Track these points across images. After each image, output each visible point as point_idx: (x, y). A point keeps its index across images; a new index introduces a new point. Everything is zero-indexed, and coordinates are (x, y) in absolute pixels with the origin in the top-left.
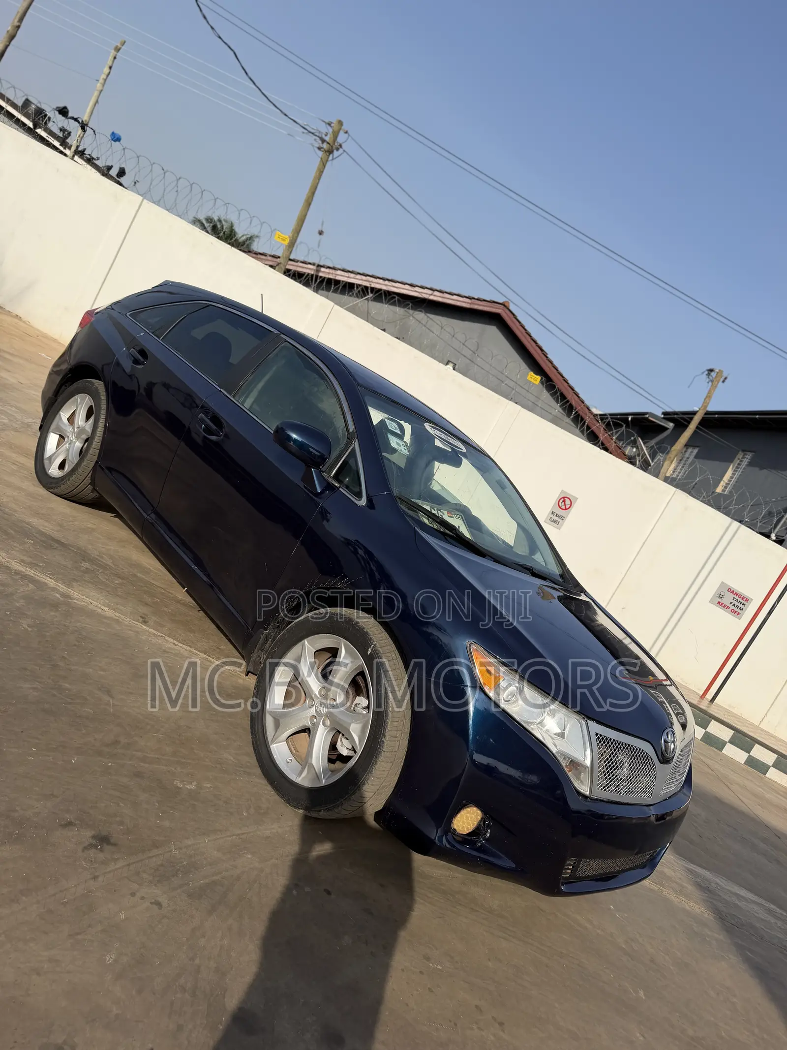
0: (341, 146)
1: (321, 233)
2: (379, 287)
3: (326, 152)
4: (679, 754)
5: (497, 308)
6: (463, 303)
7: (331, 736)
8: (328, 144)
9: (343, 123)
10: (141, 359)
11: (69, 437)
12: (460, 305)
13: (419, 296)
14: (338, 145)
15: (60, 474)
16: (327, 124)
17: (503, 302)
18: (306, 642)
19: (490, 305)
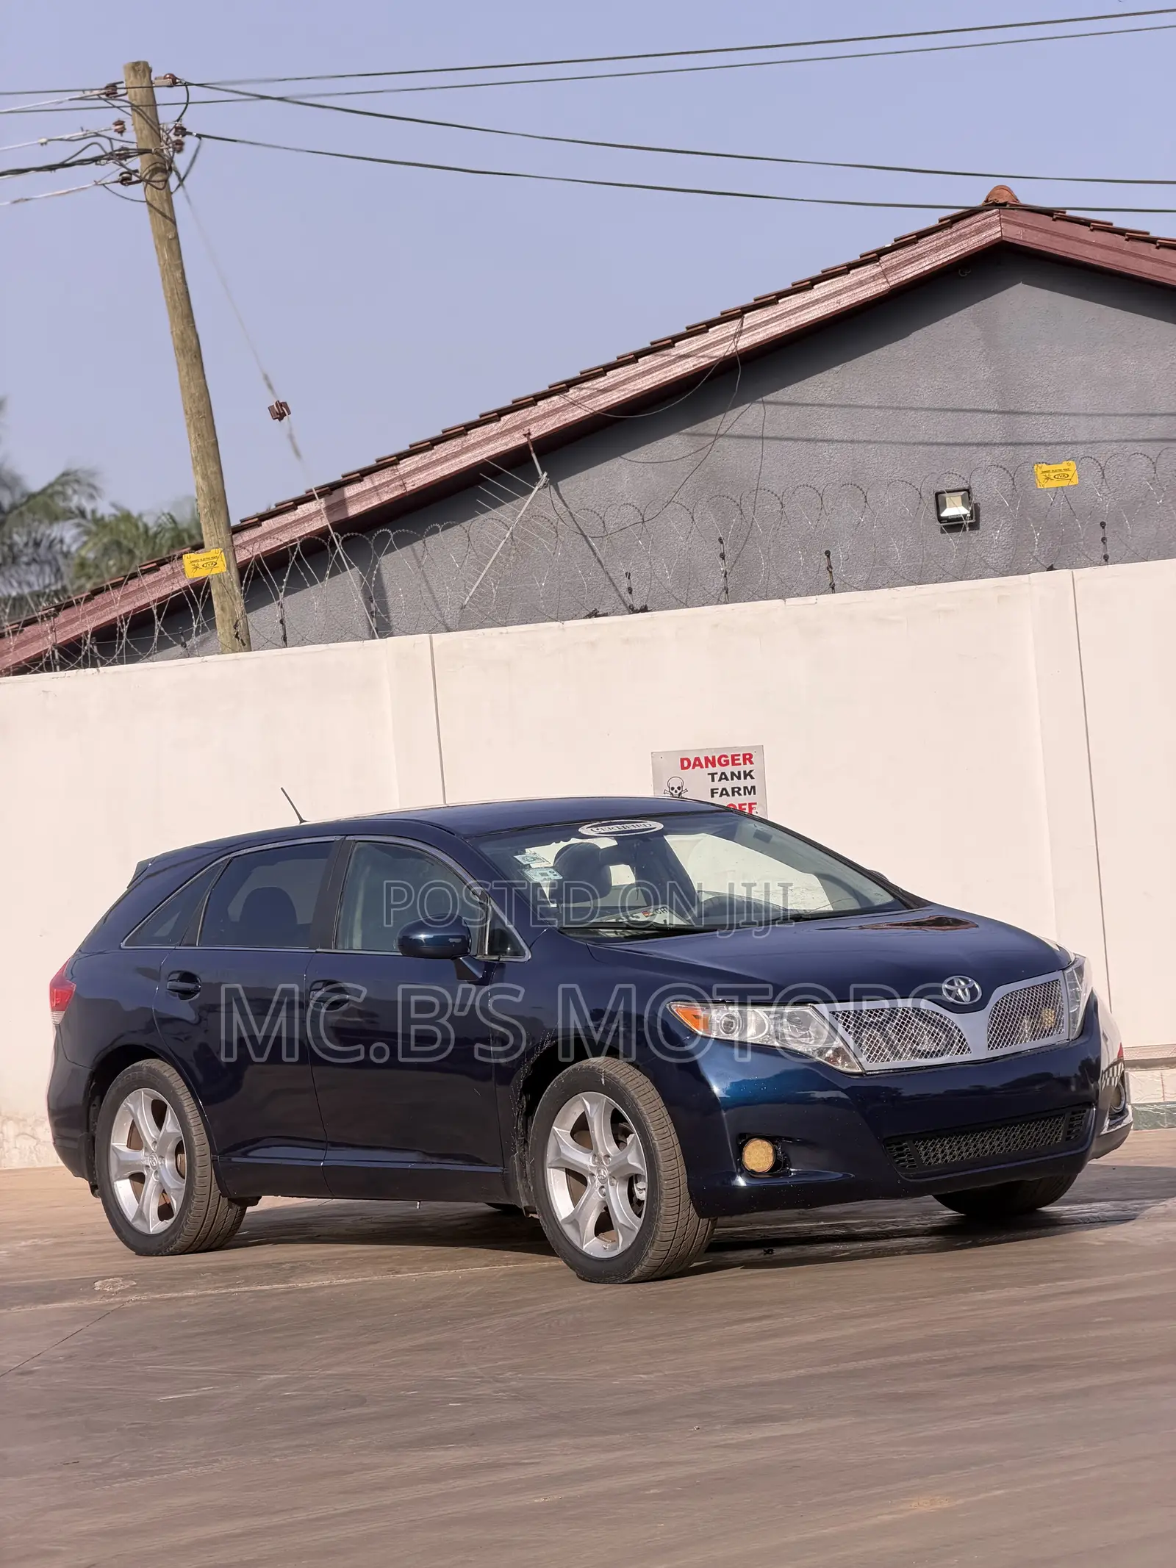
0: (182, 131)
1: (280, 412)
2: (557, 426)
3: (151, 177)
4: (1003, 998)
5: (978, 231)
6: (857, 290)
7: (626, 1190)
8: (141, 152)
9: (146, 64)
10: (190, 986)
11: (148, 1166)
12: (852, 302)
13: (699, 363)
14: (171, 135)
15: (170, 1221)
16: (104, 96)
17: (984, 199)
18: (556, 1129)
19: (949, 237)
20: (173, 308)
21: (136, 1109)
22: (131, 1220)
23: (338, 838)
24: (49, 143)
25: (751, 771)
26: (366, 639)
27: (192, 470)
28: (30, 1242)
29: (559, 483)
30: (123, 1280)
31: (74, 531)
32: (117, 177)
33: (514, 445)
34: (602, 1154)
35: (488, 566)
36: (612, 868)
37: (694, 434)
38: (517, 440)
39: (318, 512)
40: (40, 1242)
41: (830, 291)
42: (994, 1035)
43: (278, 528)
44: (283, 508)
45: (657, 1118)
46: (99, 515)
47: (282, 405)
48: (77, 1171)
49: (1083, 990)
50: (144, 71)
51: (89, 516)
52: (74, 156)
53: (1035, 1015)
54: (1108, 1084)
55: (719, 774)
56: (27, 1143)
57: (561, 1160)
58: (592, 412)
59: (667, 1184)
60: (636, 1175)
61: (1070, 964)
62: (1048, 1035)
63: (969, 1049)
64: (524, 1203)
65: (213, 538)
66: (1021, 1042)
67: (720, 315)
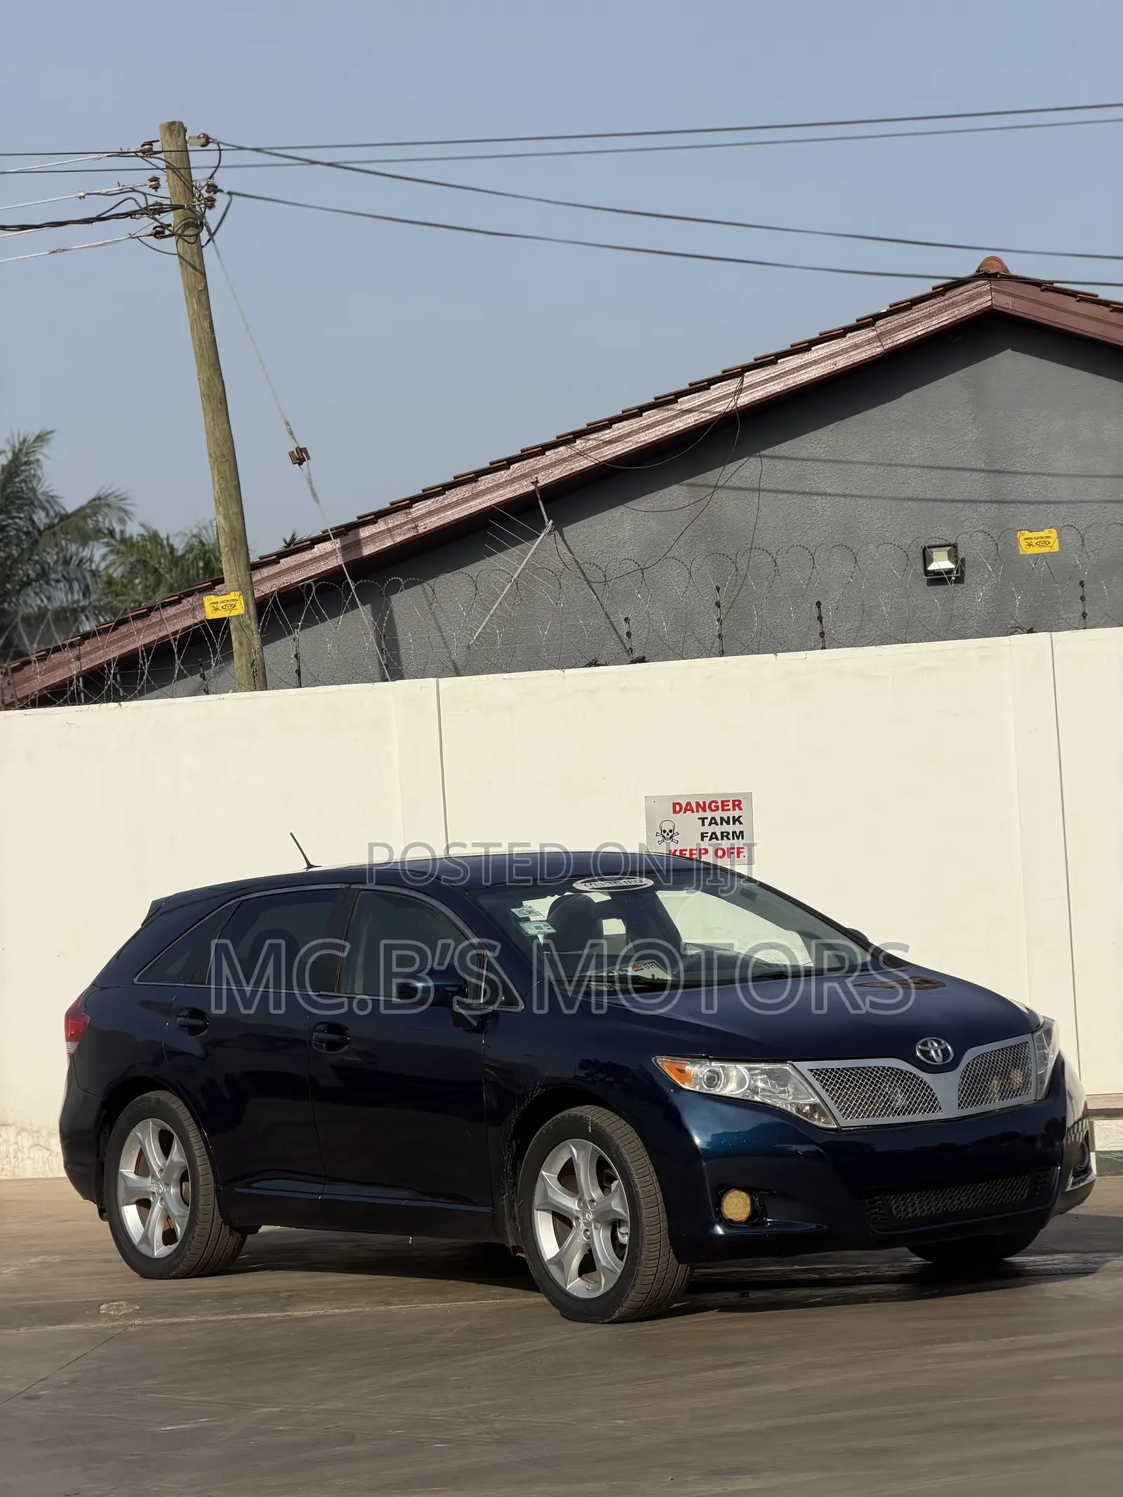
0: (213, 188)
1: (300, 457)
2: (564, 475)
3: (183, 232)
4: (974, 1060)
5: (971, 299)
6: (853, 353)
7: (609, 1234)
8: (174, 208)
9: (181, 124)
10: (200, 1023)
11: (154, 1193)
12: (848, 364)
13: (701, 418)
14: (203, 192)
15: (174, 1247)
16: (140, 154)
17: (976, 269)
18: (543, 1173)
19: (942, 304)
20: (200, 357)
21: (144, 1139)
22: (136, 1244)
23: (344, 886)
24: (86, 197)
25: (740, 817)
26: (375, 682)
27: (214, 510)
28: (39, 1259)
29: (565, 529)
30: (127, 1304)
31: (104, 550)
32: (150, 230)
33: (522, 492)
34: (587, 1198)
35: (494, 608)
36: (604, 922)
37: (694, 485)
38: (525, 487)
39: (333, 552)
40: (50, 1260)
41: (827, 353)
42: (965, 1095)
43: (295, 566)
44: (303, 546)
45: (640, 1167)
46: (127, 535)
47: (302, 451)
48: (86, 1194)
49: (1051, 1052)
50: (179, 131)
51: (118, 536)
52: (111, 210)
53: (1005, 1076)
54: (1073, 1139)
55: (709, 819)
56: (41, 1154)
57: (546, 1203)
58: (597, 462)
59: (649, 1231)
60: (619, 1220)
61: (1039, 1027)
62: (1016, 1095)
63: (940, 1108)
64: (512, 1243)
65: (233, 576)
66: (990, 1102)
67: (721, 373)
